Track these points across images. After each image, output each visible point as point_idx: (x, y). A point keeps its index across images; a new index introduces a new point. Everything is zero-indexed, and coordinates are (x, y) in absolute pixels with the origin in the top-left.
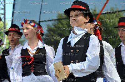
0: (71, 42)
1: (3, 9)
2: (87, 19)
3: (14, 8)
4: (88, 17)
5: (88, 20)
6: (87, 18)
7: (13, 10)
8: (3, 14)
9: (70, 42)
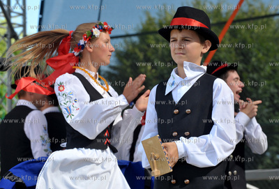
0: (173, 93)
1: (20, 14)
2: (206, 47)
3: (41, 12)
4: (207, 42)
5: (209, 48)
6: (207, 44)
7: (41, 16)
8: (20, 26)
9: (171, 93)
